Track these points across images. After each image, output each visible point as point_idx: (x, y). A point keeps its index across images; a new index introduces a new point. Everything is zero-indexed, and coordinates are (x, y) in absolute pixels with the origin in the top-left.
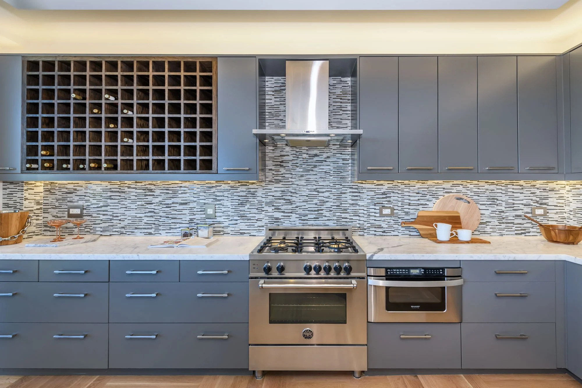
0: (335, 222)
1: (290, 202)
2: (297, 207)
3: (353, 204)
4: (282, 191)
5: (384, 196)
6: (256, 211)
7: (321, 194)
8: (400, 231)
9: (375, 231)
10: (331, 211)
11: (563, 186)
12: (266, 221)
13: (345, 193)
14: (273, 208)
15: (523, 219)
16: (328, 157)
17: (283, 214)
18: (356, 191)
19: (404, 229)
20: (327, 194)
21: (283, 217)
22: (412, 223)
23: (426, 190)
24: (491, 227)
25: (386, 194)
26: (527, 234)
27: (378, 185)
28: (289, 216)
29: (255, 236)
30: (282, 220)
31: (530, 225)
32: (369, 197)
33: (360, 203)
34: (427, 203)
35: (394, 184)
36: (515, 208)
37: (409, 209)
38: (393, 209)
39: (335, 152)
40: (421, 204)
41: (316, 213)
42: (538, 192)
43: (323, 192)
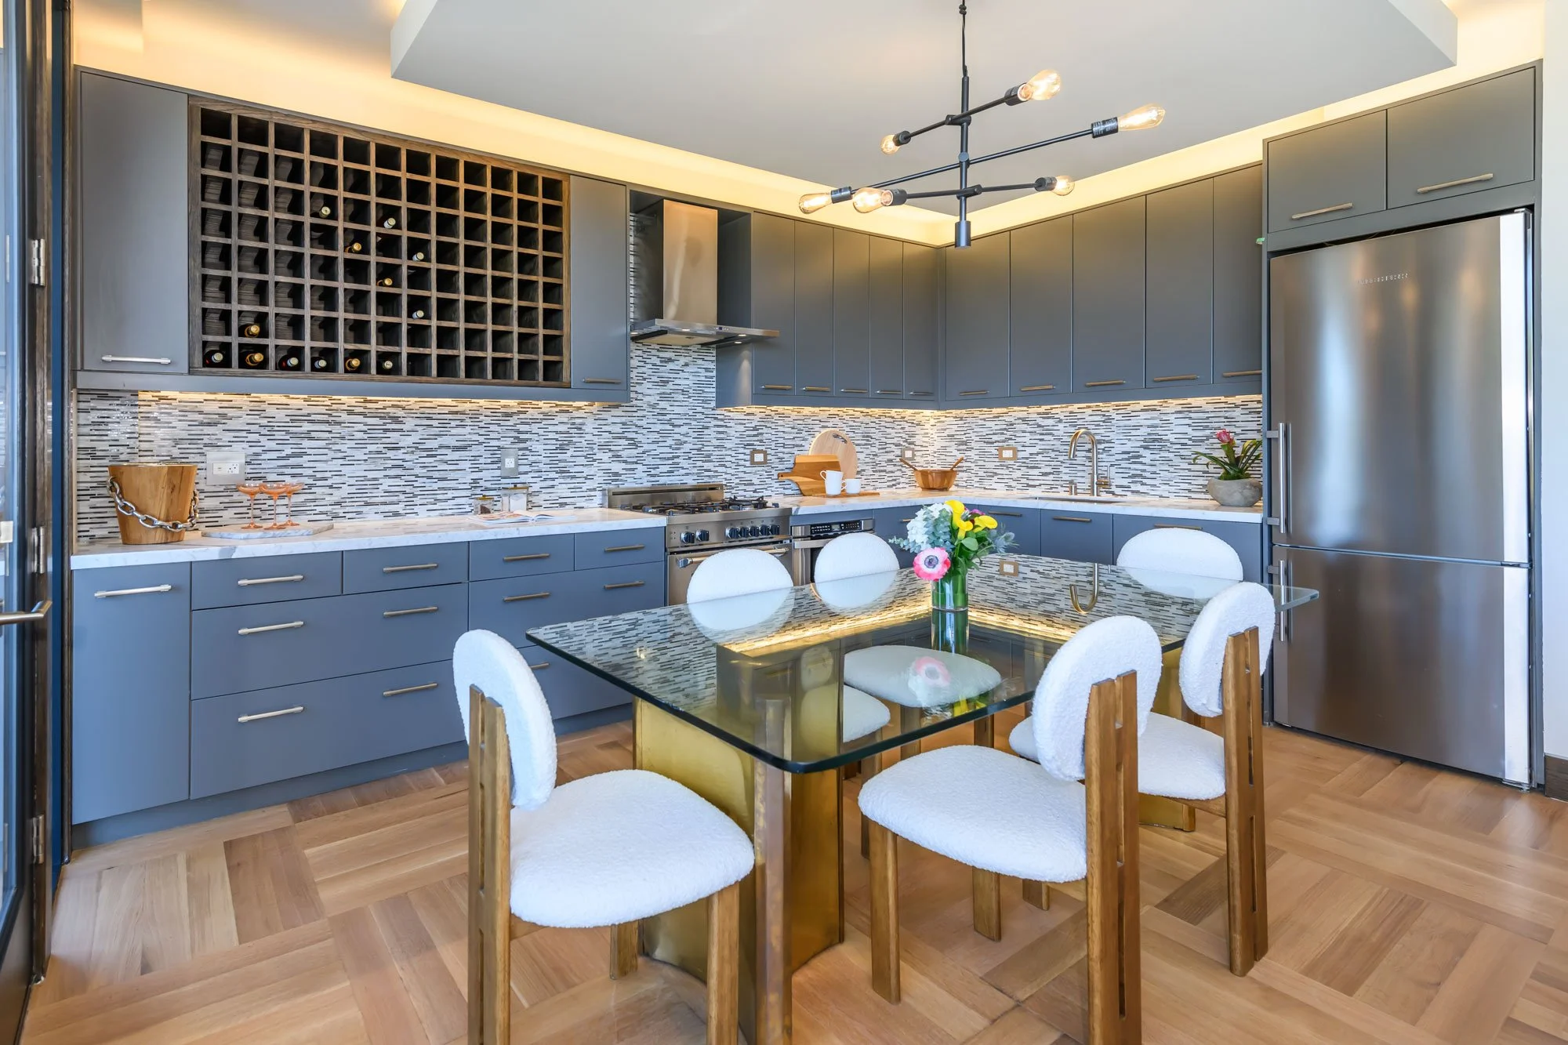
0: (696, 477)
1: (635, 444)
2: (644, 453)
3: (718, 447)
4: (624, 424)
5: (755, 433)
6: (583, 461)
7: (677, 430)
8: (773, 489)
9: (745, 491)
10: (690, 458)
11: (927, 418)
12: (600, 478)
13: (707, 428)
14: (610, 454)
15: (895, 465)
16: (686, 365)
17: (624, 465)
18: (722, 423)
19: (777, 485)
20: (684, 430)
21: (624, 472)
22: (787, 474)
23: (801, 422)
24: (865, 477)
25: (757, 430)
26: (898, 486)
27: (748, 414)
28: (633, 469)
29: (583, 508)
30: (623, 477)
31: (898, 473)
32: (738, 435)
33: (728, 445)
34: (803, 443)
35: (768, 412)
36: (888, 449)
37: (783, 453)
38: (765, 454)
39: (695, 355)
40: (797, 446)
41: (670, 462)
42: (906, 425)
43: (679, 426)
